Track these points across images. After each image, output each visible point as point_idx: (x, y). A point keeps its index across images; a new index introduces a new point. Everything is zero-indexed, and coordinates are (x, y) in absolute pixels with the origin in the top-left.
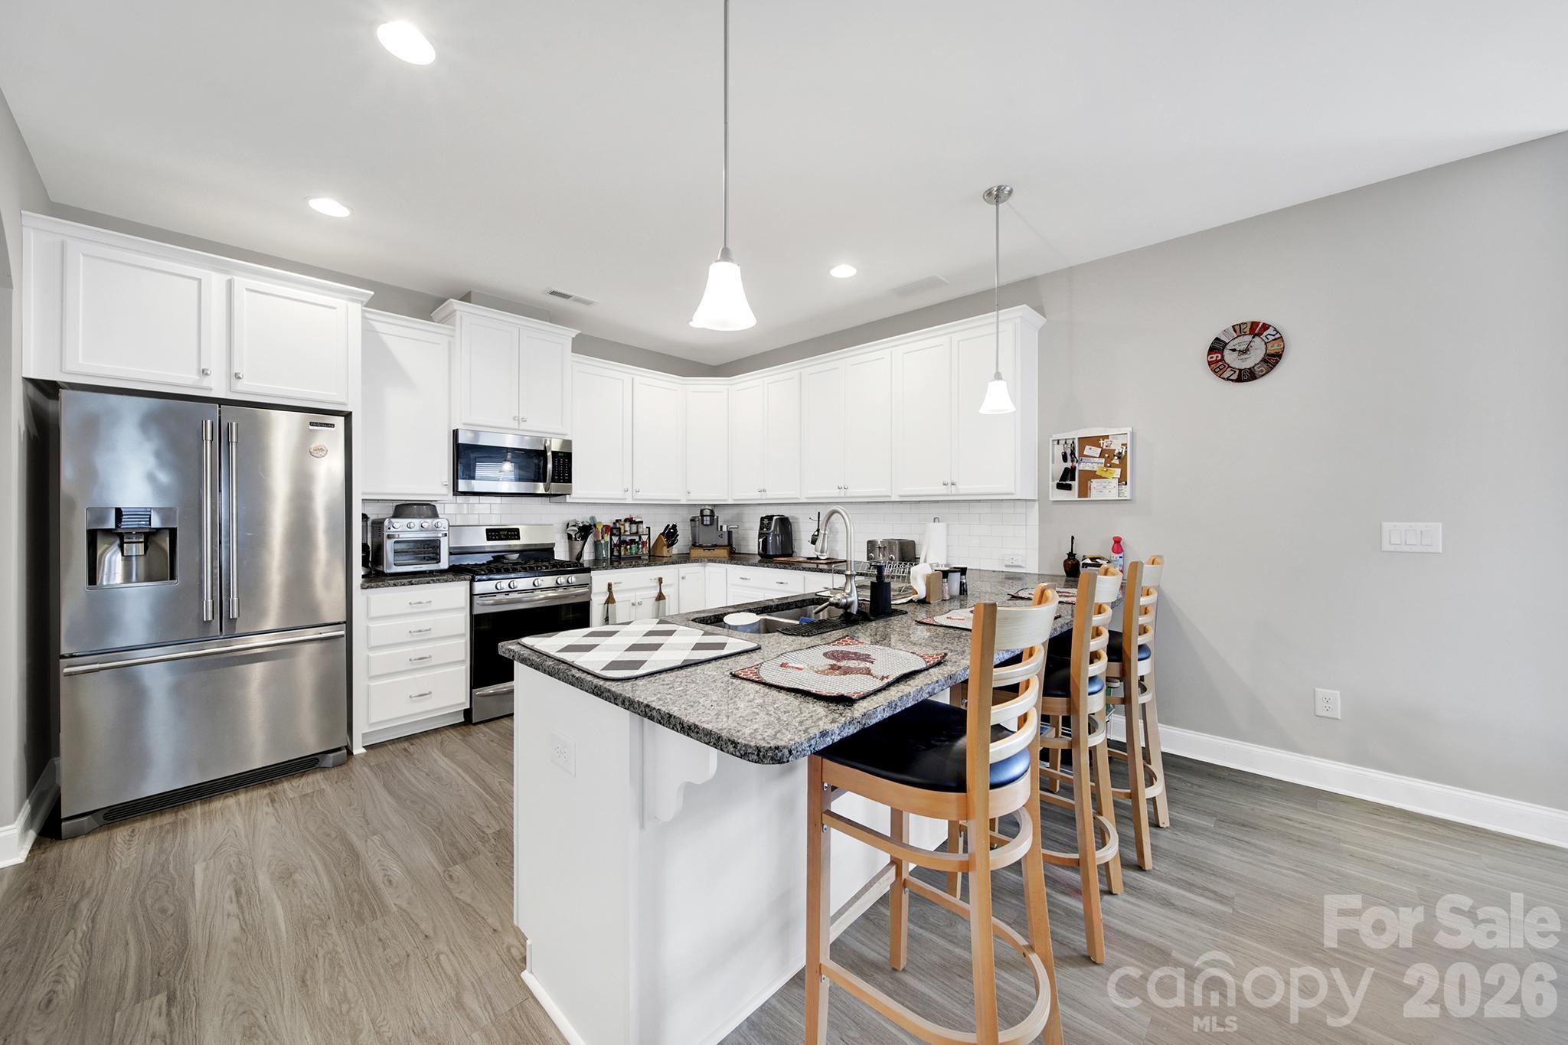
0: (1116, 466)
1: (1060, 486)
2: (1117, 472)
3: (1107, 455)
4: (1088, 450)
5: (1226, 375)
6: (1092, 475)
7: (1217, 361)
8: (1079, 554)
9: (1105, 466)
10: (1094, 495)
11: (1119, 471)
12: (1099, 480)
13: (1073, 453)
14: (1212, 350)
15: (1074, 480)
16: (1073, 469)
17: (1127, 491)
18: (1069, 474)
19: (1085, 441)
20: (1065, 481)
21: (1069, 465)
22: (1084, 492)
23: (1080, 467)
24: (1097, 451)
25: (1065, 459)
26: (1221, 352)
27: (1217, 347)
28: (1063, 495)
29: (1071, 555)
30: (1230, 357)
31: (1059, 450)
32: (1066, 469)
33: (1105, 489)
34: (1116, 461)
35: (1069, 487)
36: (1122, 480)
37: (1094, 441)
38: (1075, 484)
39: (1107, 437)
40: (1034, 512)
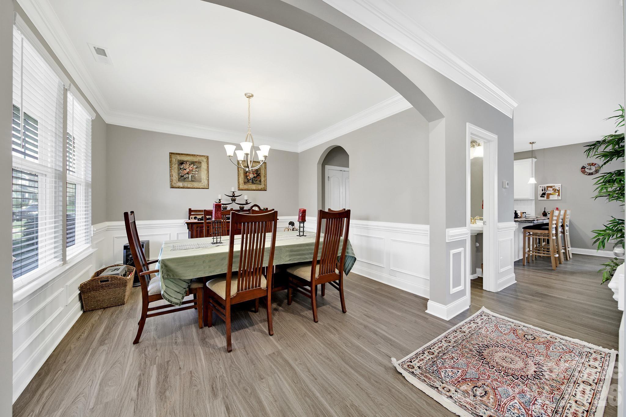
1: (541, 197)
2: (557, 194)
3: (555, 190)
4: (549, 189)
5: (586, 174)
7: (583, 171)
8: (546, 211)
9: (554, 192)
10: (551, 198)
11: (558, 193)
12: (552, 195)
13: (545, 189)
14: (582, 168)
16: (545, 193)
17: (560, 198)
18: (544, 194)
19: (548, 187)
20: (543, 195)
21: (544, 192)
22: (548, 197)
23: (547, 192)
24: (552, 189)
25: (543, 190)
26: (585, 169)
27: (583, 168)
28: (542, 198)
29: (544, 212)
30: (586, 170)
31: (541, 189)
32: (543, 193)
33: (554, 197)
34: (557, 191)
35: (544, 197)
36: (559, 195)
37: (551, 187)
38: (546, 196)
39: (554, 186)
40: (534, 202)
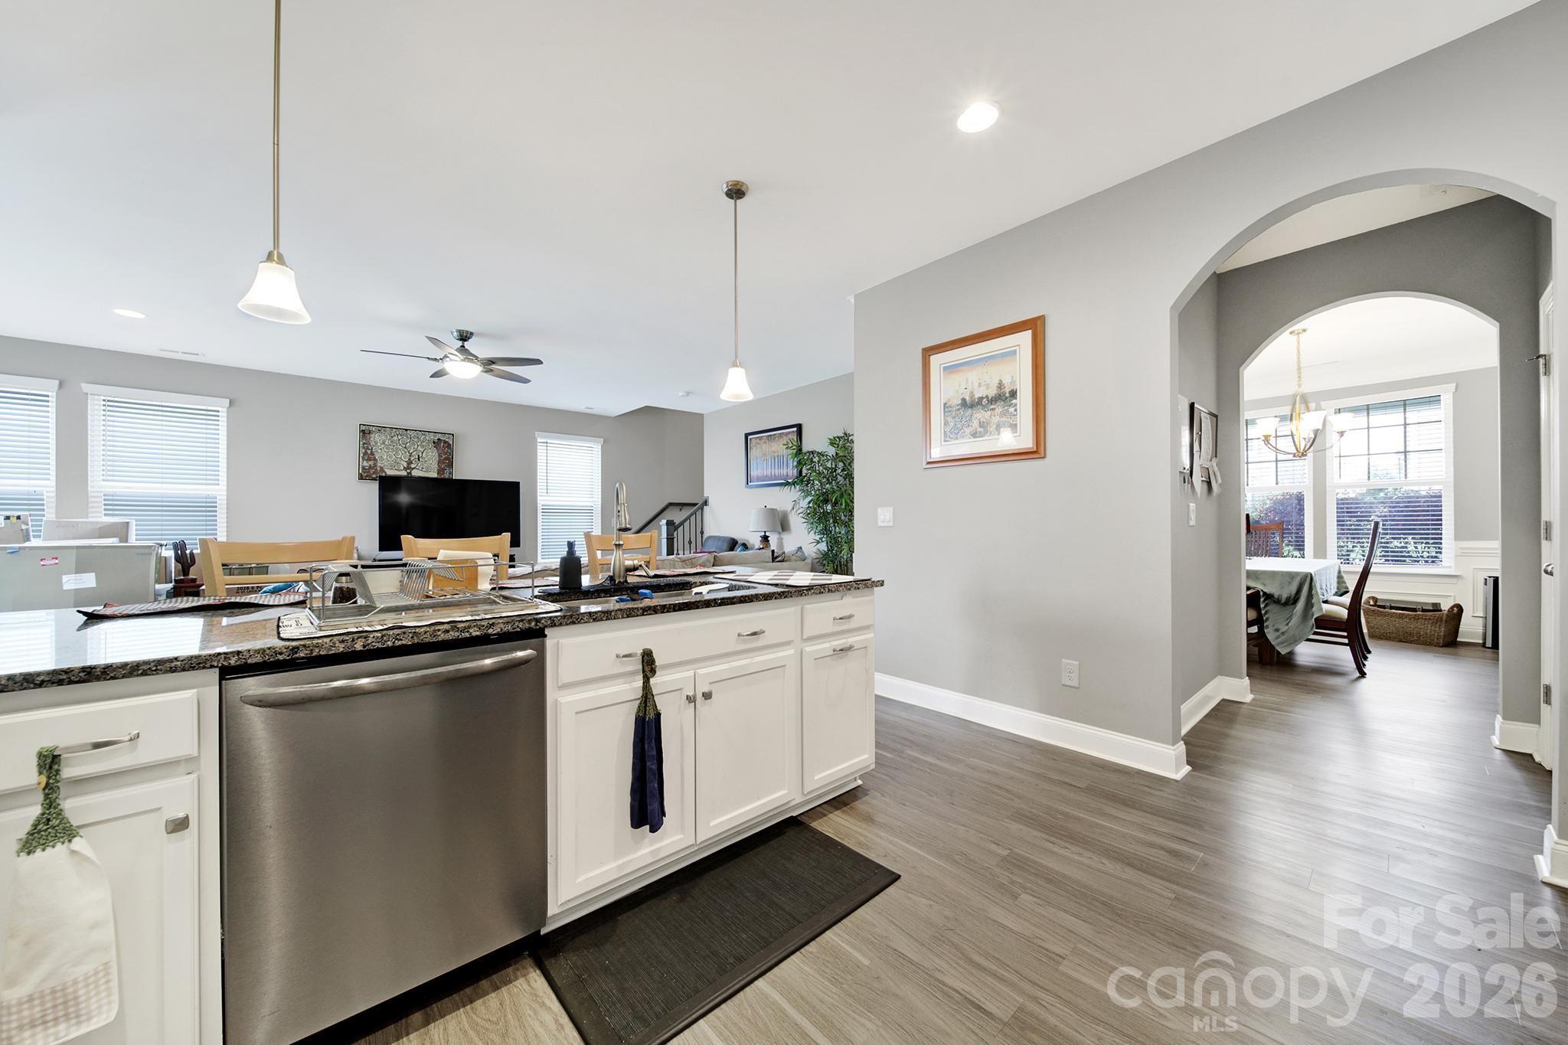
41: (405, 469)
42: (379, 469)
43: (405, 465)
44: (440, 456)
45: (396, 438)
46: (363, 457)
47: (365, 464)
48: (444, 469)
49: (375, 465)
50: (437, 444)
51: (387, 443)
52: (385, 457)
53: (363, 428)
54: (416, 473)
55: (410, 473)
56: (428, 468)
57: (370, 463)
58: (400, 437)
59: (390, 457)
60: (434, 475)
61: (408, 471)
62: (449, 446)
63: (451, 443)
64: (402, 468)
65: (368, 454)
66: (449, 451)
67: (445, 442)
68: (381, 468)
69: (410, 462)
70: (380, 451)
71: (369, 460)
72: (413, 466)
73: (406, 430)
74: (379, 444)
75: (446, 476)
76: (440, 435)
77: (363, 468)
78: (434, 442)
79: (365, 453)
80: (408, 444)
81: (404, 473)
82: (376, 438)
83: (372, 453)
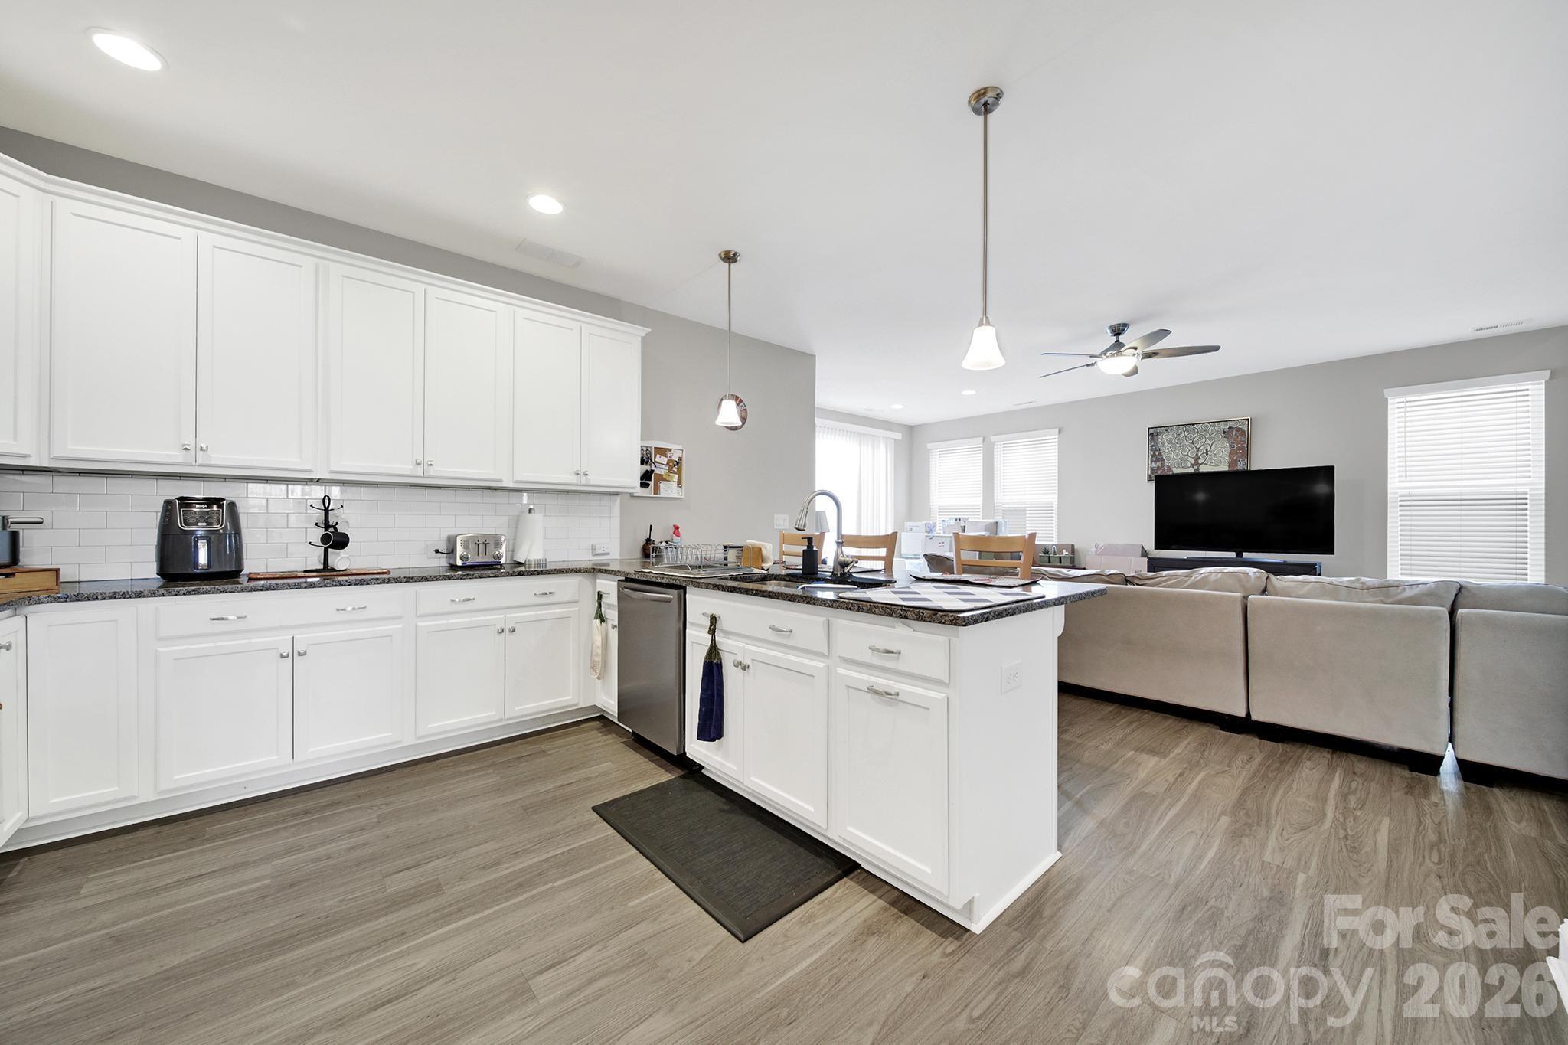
0: (674, 473)
1: (642, 484)
2: (677, 477)
3: (670, 463)
4: (660, 458)
6: (660, 478)
9: (669, 472)
10: (663, 493)
12: (666, 482)
13: (649, 459)
15: (650, 480)
16: (650, 471)
17: (682, 492)
18: (647, 475)
19: (658, 451)
20: (645, 480)
21: (649, 468)
22: (657, 490)
23: (654, 471)
24: (664, 460)
25: (645, 462)
28: (644, 491)
29: (648, 540)
32: (647, 471)
33: (669, 489)
34: (675, 468)
35: (647, 486)
36: (680, 484)
37: (663, 451)
38: (652, 483)
39: (670, 450)
41: (1192, 465)
42: (1166, 468)
43: (1192, 461)
44: (1231, 446)
45: (1182, 436)
46: (1151, 459)
47: (1154, 465)
48: (1236, 461)
49: (1163, 465)
50: (1227, 433)
51: (1173, 442)
52: (1172, 456)
53: (1152, 431)
54: (1203, 469)
55: (1198, 469)
56: (1218, 461)
57: (1158, 464)
58: (1186, 433)
59: (1177, 455)
60: (1226, 469)
61: (1196, 467)
62: (1243, 433)
63: (1246, 429)
64: (1189, 465)
65: (1155, 455)
66: (1243, 439)
67: (1238, 429)
68: (1169, 467)
69: (1197, 458)
70: (1167, 451)
71: (1157, 460)
72: (1200, 461)
73: (1193, 425)
74: (1166, 444)
75: (1240, 467)
76: (1231, 423)
77: (1152, 469)
78: (1224, 432)
79: (1154, 455)
80: (1196, 439)
81: (1191, 470)
82: (1164, 438)
83: (1160, 454)
